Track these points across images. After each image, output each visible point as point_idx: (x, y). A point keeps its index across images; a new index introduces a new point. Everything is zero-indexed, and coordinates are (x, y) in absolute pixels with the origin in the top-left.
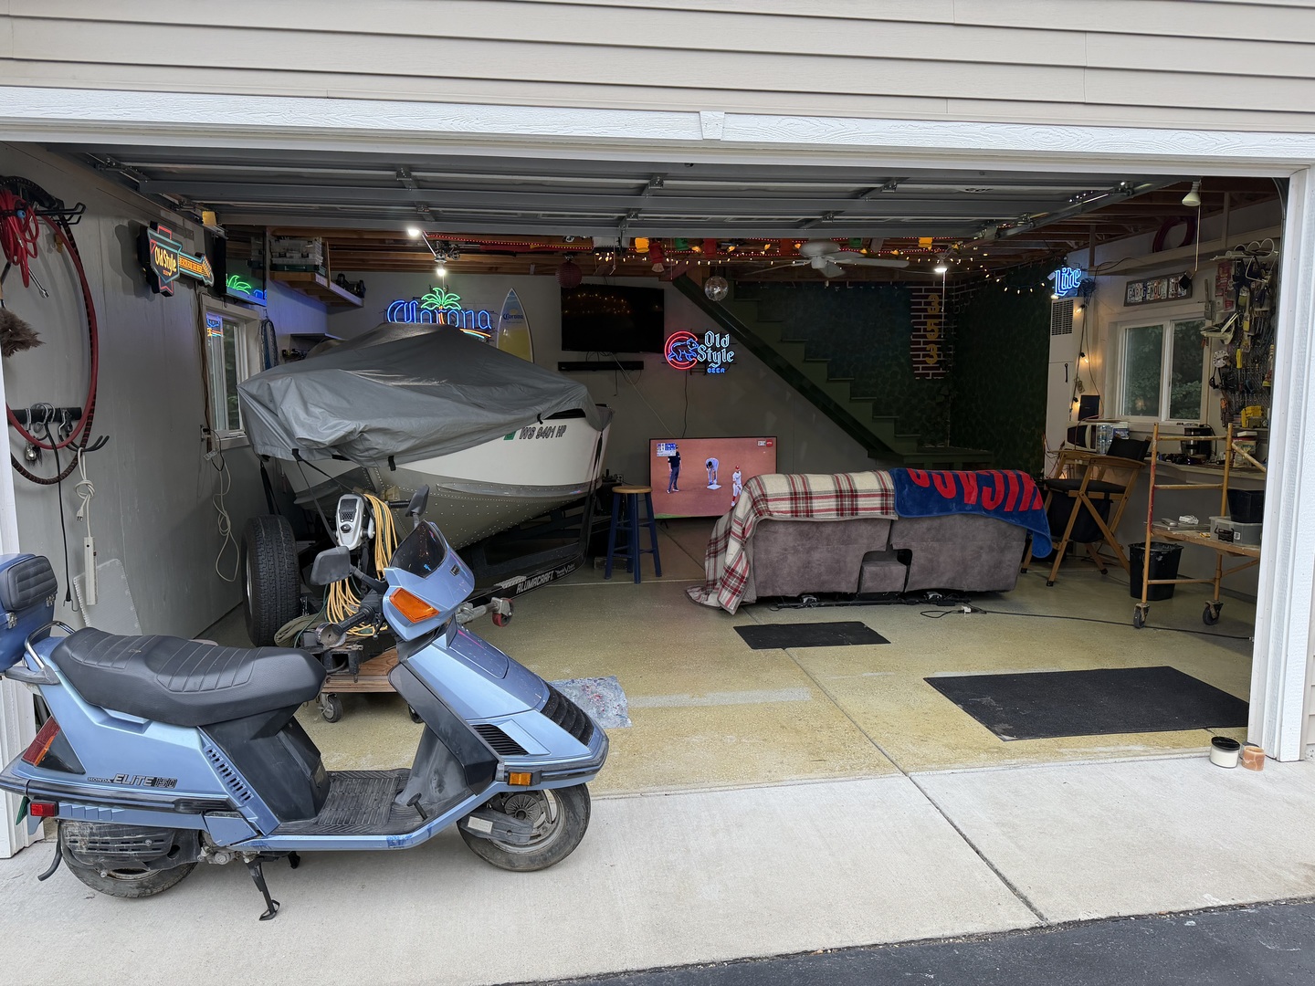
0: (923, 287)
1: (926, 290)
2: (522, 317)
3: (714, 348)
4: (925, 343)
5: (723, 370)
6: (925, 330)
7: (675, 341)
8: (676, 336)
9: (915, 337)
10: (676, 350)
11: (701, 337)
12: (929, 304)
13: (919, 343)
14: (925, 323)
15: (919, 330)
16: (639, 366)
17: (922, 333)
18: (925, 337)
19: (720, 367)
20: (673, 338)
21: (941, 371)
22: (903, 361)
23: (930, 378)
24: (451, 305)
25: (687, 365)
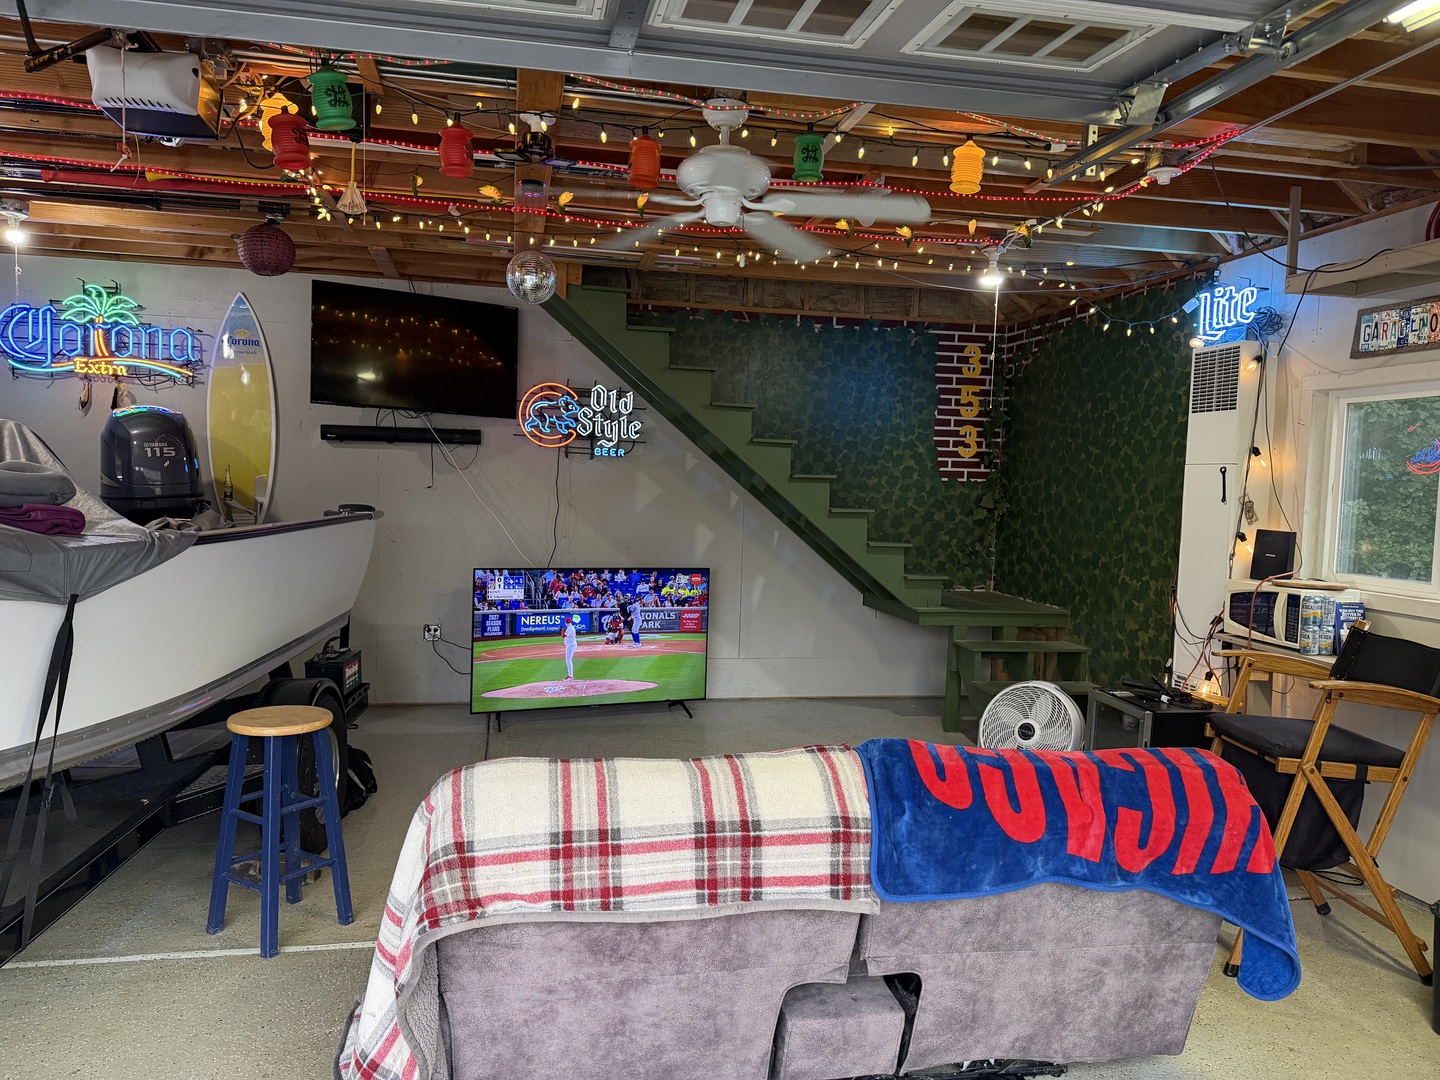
0: (957, 333)
1: (961, 338)
2: (257, 343)
3: (607, 415)
4: (959, 423)
5: (621, 452)
6: (958, 402)
7: (542, 399)
8: (542, 390)
9: (941, 412)
10: (540, 414)
11: (584, 394)
12: (965, 360)
13: (947, 423)
14: (958, 392)
15: (948, 403)
16: (473, 438)
17: (953, 407)
18: (957, 413)
19: (617, 446)
20: (534, 394)
21: (982, 470)
22: (921, 450)
23: (965, 479)
24: (121, 316)
25: (560, 441)
